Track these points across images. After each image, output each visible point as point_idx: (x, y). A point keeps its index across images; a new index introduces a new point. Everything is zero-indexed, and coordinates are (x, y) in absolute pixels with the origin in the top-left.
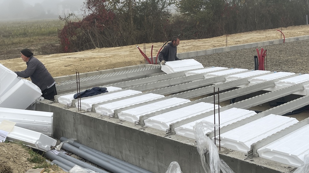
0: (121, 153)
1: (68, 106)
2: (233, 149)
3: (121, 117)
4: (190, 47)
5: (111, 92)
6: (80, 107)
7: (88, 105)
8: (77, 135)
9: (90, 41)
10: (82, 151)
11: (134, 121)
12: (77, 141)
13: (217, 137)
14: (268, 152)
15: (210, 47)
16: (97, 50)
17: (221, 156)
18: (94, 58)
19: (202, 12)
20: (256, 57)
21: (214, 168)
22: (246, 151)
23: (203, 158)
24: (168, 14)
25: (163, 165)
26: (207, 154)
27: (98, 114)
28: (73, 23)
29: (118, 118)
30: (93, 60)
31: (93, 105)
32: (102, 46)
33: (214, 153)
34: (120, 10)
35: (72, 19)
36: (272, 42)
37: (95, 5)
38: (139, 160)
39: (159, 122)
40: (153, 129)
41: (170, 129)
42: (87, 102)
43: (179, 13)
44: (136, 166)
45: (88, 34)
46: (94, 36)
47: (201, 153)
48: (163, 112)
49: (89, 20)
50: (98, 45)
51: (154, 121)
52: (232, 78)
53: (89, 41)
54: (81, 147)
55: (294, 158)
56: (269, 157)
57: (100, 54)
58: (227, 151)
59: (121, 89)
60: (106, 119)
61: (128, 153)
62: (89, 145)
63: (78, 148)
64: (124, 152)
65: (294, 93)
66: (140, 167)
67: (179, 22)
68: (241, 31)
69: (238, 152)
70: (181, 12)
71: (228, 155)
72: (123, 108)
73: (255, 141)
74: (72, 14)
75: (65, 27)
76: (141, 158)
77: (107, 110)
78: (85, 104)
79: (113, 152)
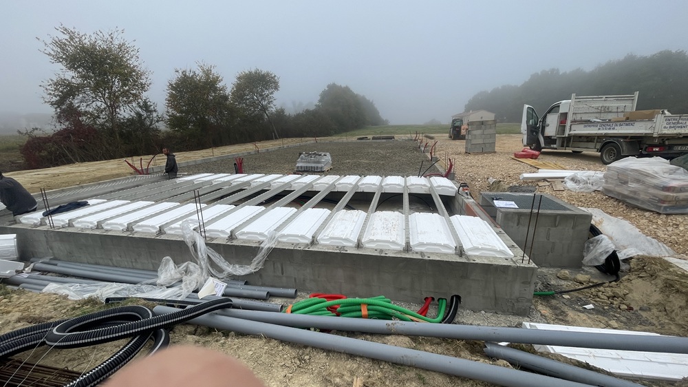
0: (111, 260)
1: (36, 225)
2: (217, 237)
3: (106, 227)
5: (93, 205)
6: (52, 224)
7: (63, 221)
8: (53, 253)
10: (61, 267)
11: (121, 228)
12: (55, 259)
13: (202, 230)
14: (243, 234)
15: (199, 158)
16: (77, 164)
17: (207, 244)
18: (73, 173)
19: (191, 129)
20: (235, 164)
21: (202, 255)
22: (227, 236)
23: (191, 248)
24: (157, 130)
25: (157, 262)
26: (195, 245)
27: (78, 228)
28: (40, 138)
29: (102, 228)
31: (69, 220)
32: (83, 160)
33: (201, 243)
34: (102, 125)
35: (37, 133)
36: (250, 153)
37: (67, 120)
38: (132, 262)
39: (149, 226)
40: (143, 233)
41: (160, 230)
43: (168, 130)
44: (130, 268)
47: (190, 245)
48: (152, 216)
49: (62, 135)
51: (142, 226)
52: (218, 181)
53: (65, 156)
54: (59, 263)
55: (261, 234)
56: (244, 237)
58: (212, 239)
59: (106, 200)
60: (87, 232)
61: (119, 258)
62: (70, 258)
63: (56, 265)
64: (113, 258)
66: (133, 268)
67: (169, 137)
69: (221, 238)
70: (171, 128)
71: (213, 242)
72: (108, 219)
73: (233, 228)
74: (37, 129)
75: (29, 142)
76: (133, 260)
77: (88, 222)
78: (58, 220)
79: (101, 261)
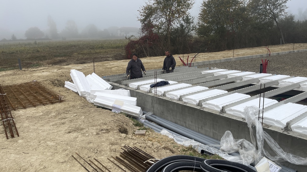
0: (185, 123)
1: (147, 93)
2: (272, 125)
3: (184, 100)
4: (208, 57)
5: (172, 84)
6: (156, 93)
7: (161, 92)
8: (154, 110)
9: (144, 52)
10: (158, 120)
11: (195, 103)
12: (154, 114)
15: (221, 58)
18: (149, 63)
19: (212, 36)
20: (261, 65)
21: (259, 137)
22: (282, 127)
24: (191, 36)
25: (216, 132)
26: (253, 127)
27: (168, 98)
28: (133, 41)
29: (182, 101)
30: (149, 64)
31: (164, 92)
32: (151, 56)
35: (132, 38)
36: (262, 56)
37: (147, 30)
38: (199, 128)
39: (214, 105)
40: (209, 109)
41: (222, 110)
42: (161, 90)
44: (196, 131)
45: (142, 48)
46: (146, 49)
49: (143, 39)
50: (149, 55)
51: (209, 104)
52: (247, 77)
54: (157, 118)
57: (152, 60)
59: (177, 82)
60: (174, 101)
61: (190, 123)
62: (162, 116)
63: (156, 118)
64: (187, 122)
65: (294, 89)
66: (199, 132)
67: (197, 41)
68: (237, 48)
69: (276, 127)
70: (199, 35)
72: (185, 95)
74: (133, 36)
75: (129, 43)
76: (200, 127)
77: (174, 95)
78: (159, 91)
79: (179, 122)
